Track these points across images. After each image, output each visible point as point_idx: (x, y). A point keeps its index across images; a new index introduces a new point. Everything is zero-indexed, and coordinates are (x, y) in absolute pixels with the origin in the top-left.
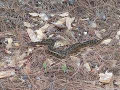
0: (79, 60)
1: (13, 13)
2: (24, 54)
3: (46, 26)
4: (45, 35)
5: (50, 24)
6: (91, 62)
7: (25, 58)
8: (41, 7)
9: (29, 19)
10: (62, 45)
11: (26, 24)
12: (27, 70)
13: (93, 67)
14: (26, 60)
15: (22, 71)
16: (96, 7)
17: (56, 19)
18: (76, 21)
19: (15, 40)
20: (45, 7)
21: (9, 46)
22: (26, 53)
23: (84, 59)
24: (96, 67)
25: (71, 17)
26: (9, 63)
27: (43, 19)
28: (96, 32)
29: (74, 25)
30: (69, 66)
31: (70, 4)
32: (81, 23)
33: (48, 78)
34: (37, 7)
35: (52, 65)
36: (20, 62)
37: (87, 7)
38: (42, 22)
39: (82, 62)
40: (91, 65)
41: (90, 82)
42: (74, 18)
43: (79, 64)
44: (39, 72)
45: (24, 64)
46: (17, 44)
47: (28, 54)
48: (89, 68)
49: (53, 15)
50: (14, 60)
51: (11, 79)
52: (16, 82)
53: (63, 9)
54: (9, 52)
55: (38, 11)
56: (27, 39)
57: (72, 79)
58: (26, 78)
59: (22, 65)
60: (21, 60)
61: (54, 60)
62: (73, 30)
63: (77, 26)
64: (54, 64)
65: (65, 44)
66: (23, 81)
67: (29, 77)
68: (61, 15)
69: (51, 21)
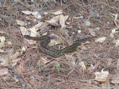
0: (73, 58)
1: (6, 11)
2: (17, 53)
4: (38, 34)
5: (44, 22)
6: (86, 60)
7: (18, 57)
8: (34, 5)
9: (22, 17)
10: (56, 43)
11: (19, 22)
12: (20, 69)
13: (88, 66)
14: (20, 59)
15: (15, 70)
16: (90, 5)
17: (50, 17)
18: (70, 19)
19: (7, 38)
20: (38, 5)
21: (1, 45)
22: (20, 52)
23: (79, 58)
24: (92, 65)
25: (64, 15)
26: (2, 62)
27: (36, 17)
28: (91, 30)
29: (68, 23)
30: (64, 65)
31: (63, 2)
32: (75, 21)
33: (43, 77)
34: (30, 5)
35: (46, 64)
36: (13, 61)
37: (80, 5)
38: (35, 20)
39: (77, 60)
40: (87, 64)
41: (86, 81)
42: (68, 16)
43: (74, 63)
44: (33, 71)
45: (18, 63)
46: (10, 43)
47: (22, 53)
48: (84, 66)
49: (46, 13)
50: (7, 59)
51: (4, 78)
52: (9, 81)
53: (56, 7)
54: (2, 51)
55: (31, 9)
56: (20, 37)
57: (67, 78)
58: (19, 77)
59: (16, 64)
60: (15, 59)
61: (48, 58)
62: (67, 28)
63: (70, 24)
64: (48, 63)
65: (59, 43)
66: (17, 80)
67: (23, 76)
68: (54, 13)
69: (45, 19)
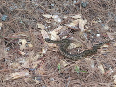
0: (92, 61)
1: (27, 15)
2: (38, 56)
3: (60, 28)
4: (58, 37)
5: (64, 25)
6: (105, 64)
7: (39, 59)
8: (54, 9)
9: (42, 20)
10: (76, 47)
11: (39, 26)
12: (41, 71)
13: (107, 69)
14: (40, 61)
15: (36, 72)
16: (108, 10)
17: (69, 20)
18: (89, 23)
19: (28, 41)
20: (57, 9)
21: (22, 47)
22: (40, 54)
23: (98, 61)
24: (110, 69)
25: (84, 19)
26: (23, 64)
27: (56, 20)
28: (109, 34)
29: (87, 27)
30: (83, 68)
31: (82, 7)
32: (94, 25)
33: (63, 79)
34: (50, 9)
35: (66, 67)
36: (34, 63)
37: (99, 10)
38: (55, 24)
39: (96, 64)
40: (105, 67)
41: (105, 84)
42: (87, 20)
43: (93, 66)
44: (53, 73)
45: (38, 65)
47: (42, 55)
48: (103, 69)
49: (66, 17)
50: (28, 61)
51: (26, 80)
52: (30, 82)
53: (75, 11)
54: (23, 53)
55: (52, 13)
56: (41, 40)
57: (86, 80)
58: (40, 79)
59: (36, 66)
60: (35, 61)
61: (68, 61)
62: (86, 32)
63: (89, 28)
64: (68, 66)
65: (79, 46)
66: (38, 82)
67: (43, 78)
68: (74, 17)
69: (64, 23)
